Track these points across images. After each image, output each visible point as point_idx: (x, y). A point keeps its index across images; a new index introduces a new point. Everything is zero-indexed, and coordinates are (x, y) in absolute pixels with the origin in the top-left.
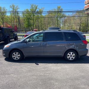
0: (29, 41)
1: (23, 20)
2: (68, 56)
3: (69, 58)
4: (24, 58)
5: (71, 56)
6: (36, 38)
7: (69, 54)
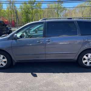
0: (21, 37)
1: (21, 14)
2: (85, 59)
3: (86, 63)
4: (14, 64)
5: (89, 60)
6: (34, 32)
7: (85, 57)
